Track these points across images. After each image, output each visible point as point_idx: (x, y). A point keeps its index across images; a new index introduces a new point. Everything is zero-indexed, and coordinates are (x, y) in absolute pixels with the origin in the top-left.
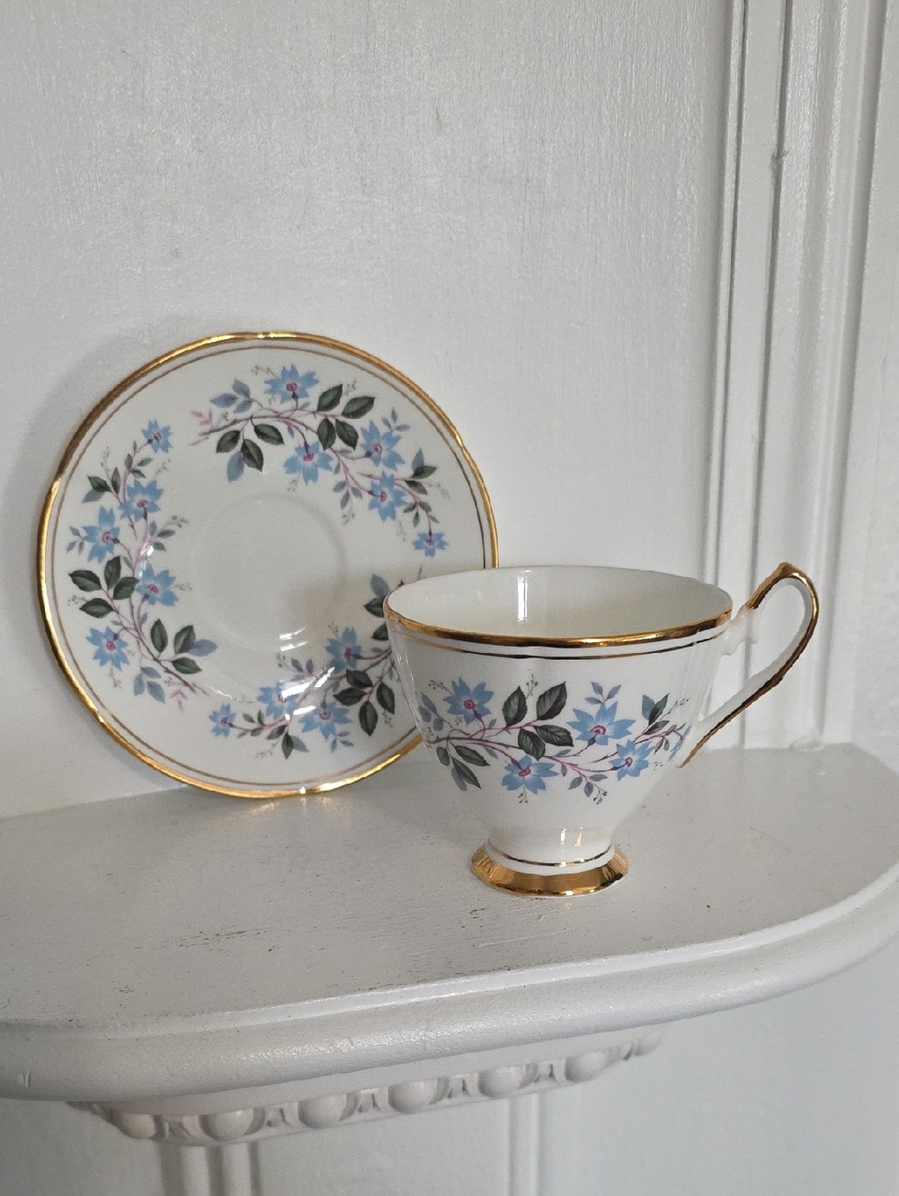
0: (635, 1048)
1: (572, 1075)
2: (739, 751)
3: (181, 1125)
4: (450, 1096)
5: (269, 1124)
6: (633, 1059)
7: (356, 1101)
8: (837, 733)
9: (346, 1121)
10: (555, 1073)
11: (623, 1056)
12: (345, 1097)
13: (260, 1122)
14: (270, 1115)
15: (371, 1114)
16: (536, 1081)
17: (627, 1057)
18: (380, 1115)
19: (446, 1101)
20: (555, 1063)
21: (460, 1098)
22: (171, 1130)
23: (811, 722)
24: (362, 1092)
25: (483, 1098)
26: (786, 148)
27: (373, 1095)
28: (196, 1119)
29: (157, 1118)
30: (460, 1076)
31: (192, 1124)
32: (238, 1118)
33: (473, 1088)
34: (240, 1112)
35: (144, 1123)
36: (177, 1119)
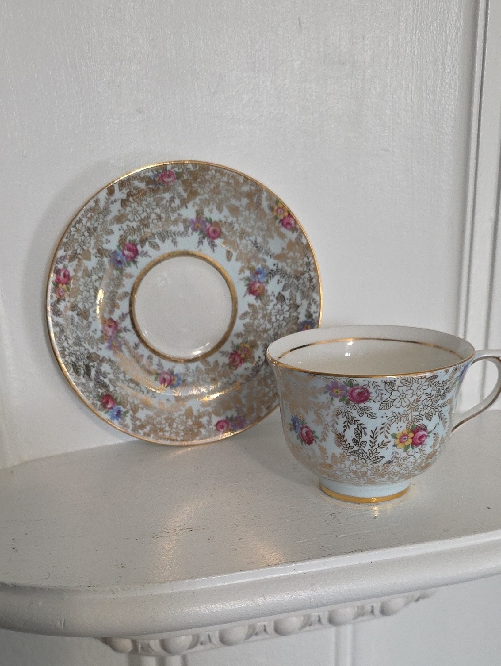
1: (384, 612)
3: (149, 646)
4: (311, 625)
5: (202, 644)
7: (254, 629)
9: (248, 641)
10: (375, 610)
11: (415, 600)
12: (247, 628)
13: (197, 643)
14: (202, 639)
18: (268, 637)
19: (308, 628)
20: (374, 605)
21: (317, 626)
24: (258, 624)
25: (331, 627)
27: (264, 626)
28: (157, 641)
29: (134, 641)
30: (317, 614)
31: (155, 644)
32: (183, 641)
33: (324, 620)
34: (184, 637)
35: (126, 644)
36: (146, 642)
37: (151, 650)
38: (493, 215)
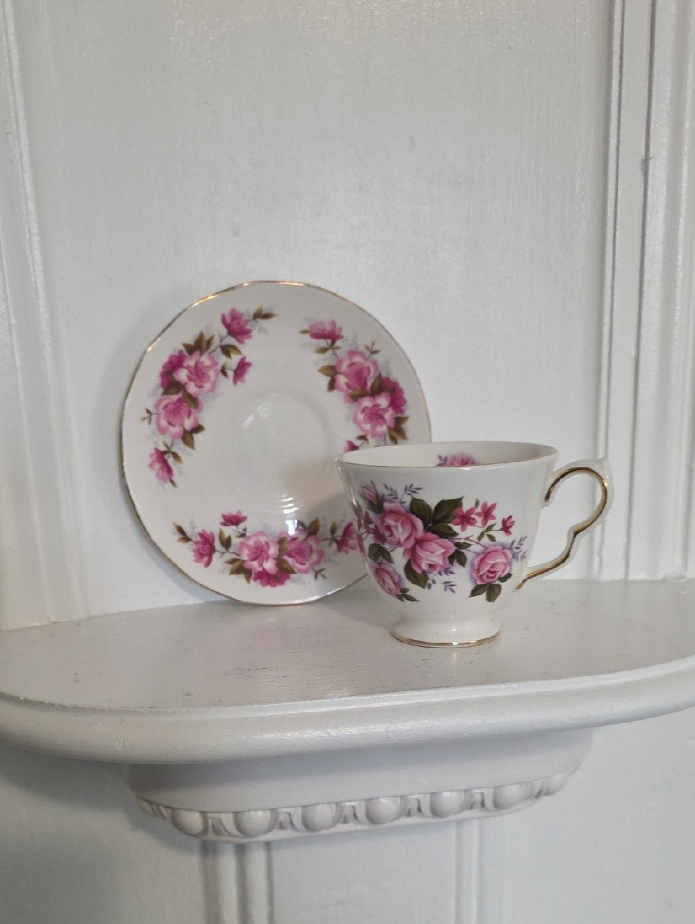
0: (544, 790)
2: (625, 583)
3: (220, 820)
4: (408, 815)
5: (281, 825)
11: (535, 794)
12: (334, 806)
13: (275, 824)
14: (282, 818)
15: (352, 824)
16: (471, 807)
17: (538, 796)
19: (406, 819)
21: (416, 817)
22: (213, 826)
23: (679, 561)
24: (346, 803)
25: (433, 817)
26: (651, 155)
27: (353, 807)
28: (231, 816)
29: (203, 813)
30: (416, 796)
31: (228, 821)
32: (259, 818)
33: (425, 808)
34: (260, 813)
35: (193, 820)
36: (216, 815)
37: (223, 830)
38: (633, 351)
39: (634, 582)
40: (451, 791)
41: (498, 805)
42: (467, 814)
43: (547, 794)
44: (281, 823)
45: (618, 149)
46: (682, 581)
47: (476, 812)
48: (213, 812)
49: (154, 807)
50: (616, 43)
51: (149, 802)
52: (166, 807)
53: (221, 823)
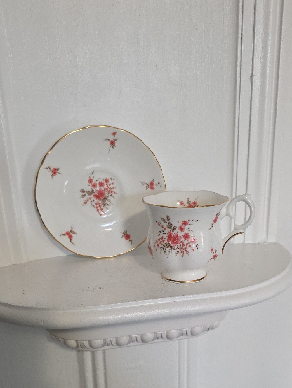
0: (211, 328)
2: (243, 244)
3: (83, 343)
4: (158, 339)
6: (210, 331)
7: (131, 338)
8: (272, 239)
9: (128, 345)
10: (188, 333)
11: (207, 329)
12: (128, 337)
13: (105, 344)
15: (136, 343)
16: (182, 335)
17: (209, 329)
18: (139, 344)
20: (187, 330)
21: (161, 339)
22: (80, 345)
23: (265, 236)
24: (133, 336)
25: (168, 340)
26: (254, 74)
27: (136, 337)
28: (87, 342)
29: (77, 341)
30: (161, 332)
31: (86, 343)
32: (99, 342)
33: (164, 336)
34: (99, 340)
35: (73, 343)
36: (82, 342)
37: (84, 347)
38: (247, 153)
39: (247, 244)
40: (174, 330)
41: (192, 334)
42: (181, 337)
43: (212, 329)
44: (107, 344)
45: (241, 72)
46: (266, 243)
47: (184, 337)
48: (80, 341)
49: (57, 338)
50: (240, 28)
51: (55, 336)
52: (62, 338)
53: (84, 345)
